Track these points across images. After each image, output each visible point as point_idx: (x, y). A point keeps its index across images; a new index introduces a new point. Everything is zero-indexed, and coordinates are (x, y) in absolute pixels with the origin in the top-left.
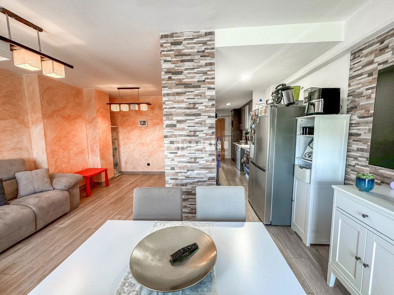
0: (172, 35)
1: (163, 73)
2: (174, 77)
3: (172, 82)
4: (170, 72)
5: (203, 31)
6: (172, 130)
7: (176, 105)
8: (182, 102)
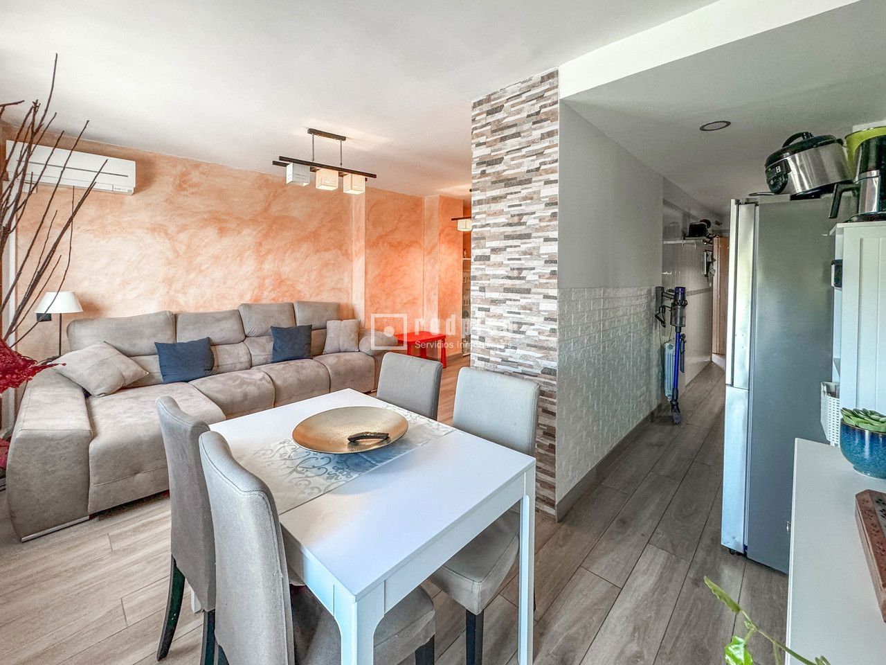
0: (488, 100)
1: (474, 166)
2: (490, 170)
3: (487, 178)
4: (484, 163)
5: (537, 77)
6: (484, 267)
7: (491, 221)
8: (501, 213)
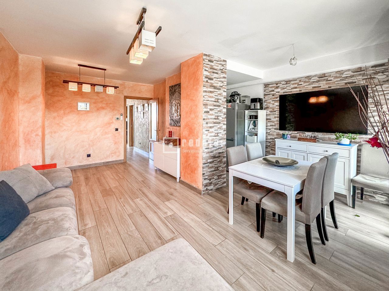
0: (209, 56)
1: (204, 77)
2: (209, 81)
3: (208, 84)
4: (207, 78)
5: (222, 59)
6: (207, 115)
7: (210, 99)
8: (212, 97)
